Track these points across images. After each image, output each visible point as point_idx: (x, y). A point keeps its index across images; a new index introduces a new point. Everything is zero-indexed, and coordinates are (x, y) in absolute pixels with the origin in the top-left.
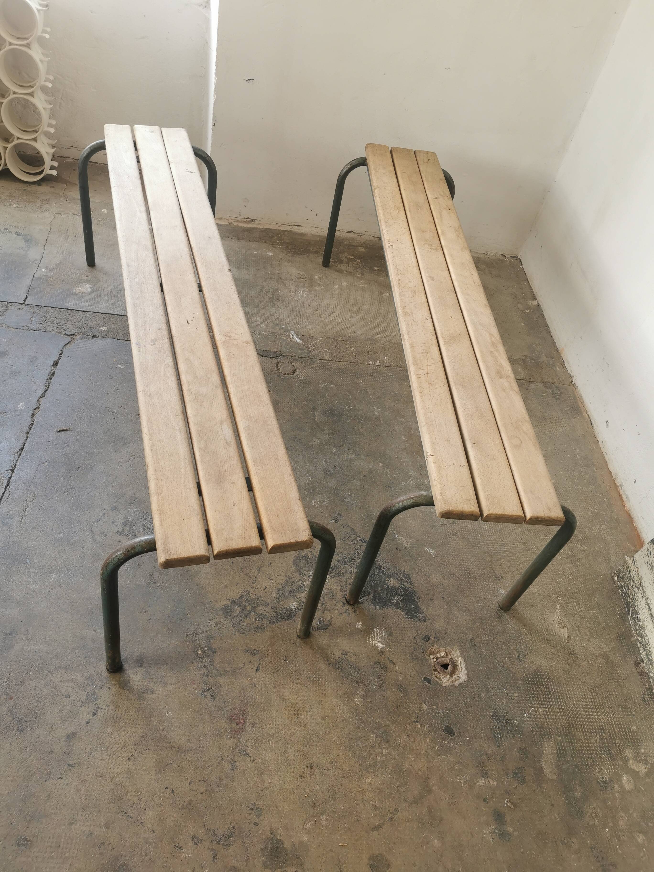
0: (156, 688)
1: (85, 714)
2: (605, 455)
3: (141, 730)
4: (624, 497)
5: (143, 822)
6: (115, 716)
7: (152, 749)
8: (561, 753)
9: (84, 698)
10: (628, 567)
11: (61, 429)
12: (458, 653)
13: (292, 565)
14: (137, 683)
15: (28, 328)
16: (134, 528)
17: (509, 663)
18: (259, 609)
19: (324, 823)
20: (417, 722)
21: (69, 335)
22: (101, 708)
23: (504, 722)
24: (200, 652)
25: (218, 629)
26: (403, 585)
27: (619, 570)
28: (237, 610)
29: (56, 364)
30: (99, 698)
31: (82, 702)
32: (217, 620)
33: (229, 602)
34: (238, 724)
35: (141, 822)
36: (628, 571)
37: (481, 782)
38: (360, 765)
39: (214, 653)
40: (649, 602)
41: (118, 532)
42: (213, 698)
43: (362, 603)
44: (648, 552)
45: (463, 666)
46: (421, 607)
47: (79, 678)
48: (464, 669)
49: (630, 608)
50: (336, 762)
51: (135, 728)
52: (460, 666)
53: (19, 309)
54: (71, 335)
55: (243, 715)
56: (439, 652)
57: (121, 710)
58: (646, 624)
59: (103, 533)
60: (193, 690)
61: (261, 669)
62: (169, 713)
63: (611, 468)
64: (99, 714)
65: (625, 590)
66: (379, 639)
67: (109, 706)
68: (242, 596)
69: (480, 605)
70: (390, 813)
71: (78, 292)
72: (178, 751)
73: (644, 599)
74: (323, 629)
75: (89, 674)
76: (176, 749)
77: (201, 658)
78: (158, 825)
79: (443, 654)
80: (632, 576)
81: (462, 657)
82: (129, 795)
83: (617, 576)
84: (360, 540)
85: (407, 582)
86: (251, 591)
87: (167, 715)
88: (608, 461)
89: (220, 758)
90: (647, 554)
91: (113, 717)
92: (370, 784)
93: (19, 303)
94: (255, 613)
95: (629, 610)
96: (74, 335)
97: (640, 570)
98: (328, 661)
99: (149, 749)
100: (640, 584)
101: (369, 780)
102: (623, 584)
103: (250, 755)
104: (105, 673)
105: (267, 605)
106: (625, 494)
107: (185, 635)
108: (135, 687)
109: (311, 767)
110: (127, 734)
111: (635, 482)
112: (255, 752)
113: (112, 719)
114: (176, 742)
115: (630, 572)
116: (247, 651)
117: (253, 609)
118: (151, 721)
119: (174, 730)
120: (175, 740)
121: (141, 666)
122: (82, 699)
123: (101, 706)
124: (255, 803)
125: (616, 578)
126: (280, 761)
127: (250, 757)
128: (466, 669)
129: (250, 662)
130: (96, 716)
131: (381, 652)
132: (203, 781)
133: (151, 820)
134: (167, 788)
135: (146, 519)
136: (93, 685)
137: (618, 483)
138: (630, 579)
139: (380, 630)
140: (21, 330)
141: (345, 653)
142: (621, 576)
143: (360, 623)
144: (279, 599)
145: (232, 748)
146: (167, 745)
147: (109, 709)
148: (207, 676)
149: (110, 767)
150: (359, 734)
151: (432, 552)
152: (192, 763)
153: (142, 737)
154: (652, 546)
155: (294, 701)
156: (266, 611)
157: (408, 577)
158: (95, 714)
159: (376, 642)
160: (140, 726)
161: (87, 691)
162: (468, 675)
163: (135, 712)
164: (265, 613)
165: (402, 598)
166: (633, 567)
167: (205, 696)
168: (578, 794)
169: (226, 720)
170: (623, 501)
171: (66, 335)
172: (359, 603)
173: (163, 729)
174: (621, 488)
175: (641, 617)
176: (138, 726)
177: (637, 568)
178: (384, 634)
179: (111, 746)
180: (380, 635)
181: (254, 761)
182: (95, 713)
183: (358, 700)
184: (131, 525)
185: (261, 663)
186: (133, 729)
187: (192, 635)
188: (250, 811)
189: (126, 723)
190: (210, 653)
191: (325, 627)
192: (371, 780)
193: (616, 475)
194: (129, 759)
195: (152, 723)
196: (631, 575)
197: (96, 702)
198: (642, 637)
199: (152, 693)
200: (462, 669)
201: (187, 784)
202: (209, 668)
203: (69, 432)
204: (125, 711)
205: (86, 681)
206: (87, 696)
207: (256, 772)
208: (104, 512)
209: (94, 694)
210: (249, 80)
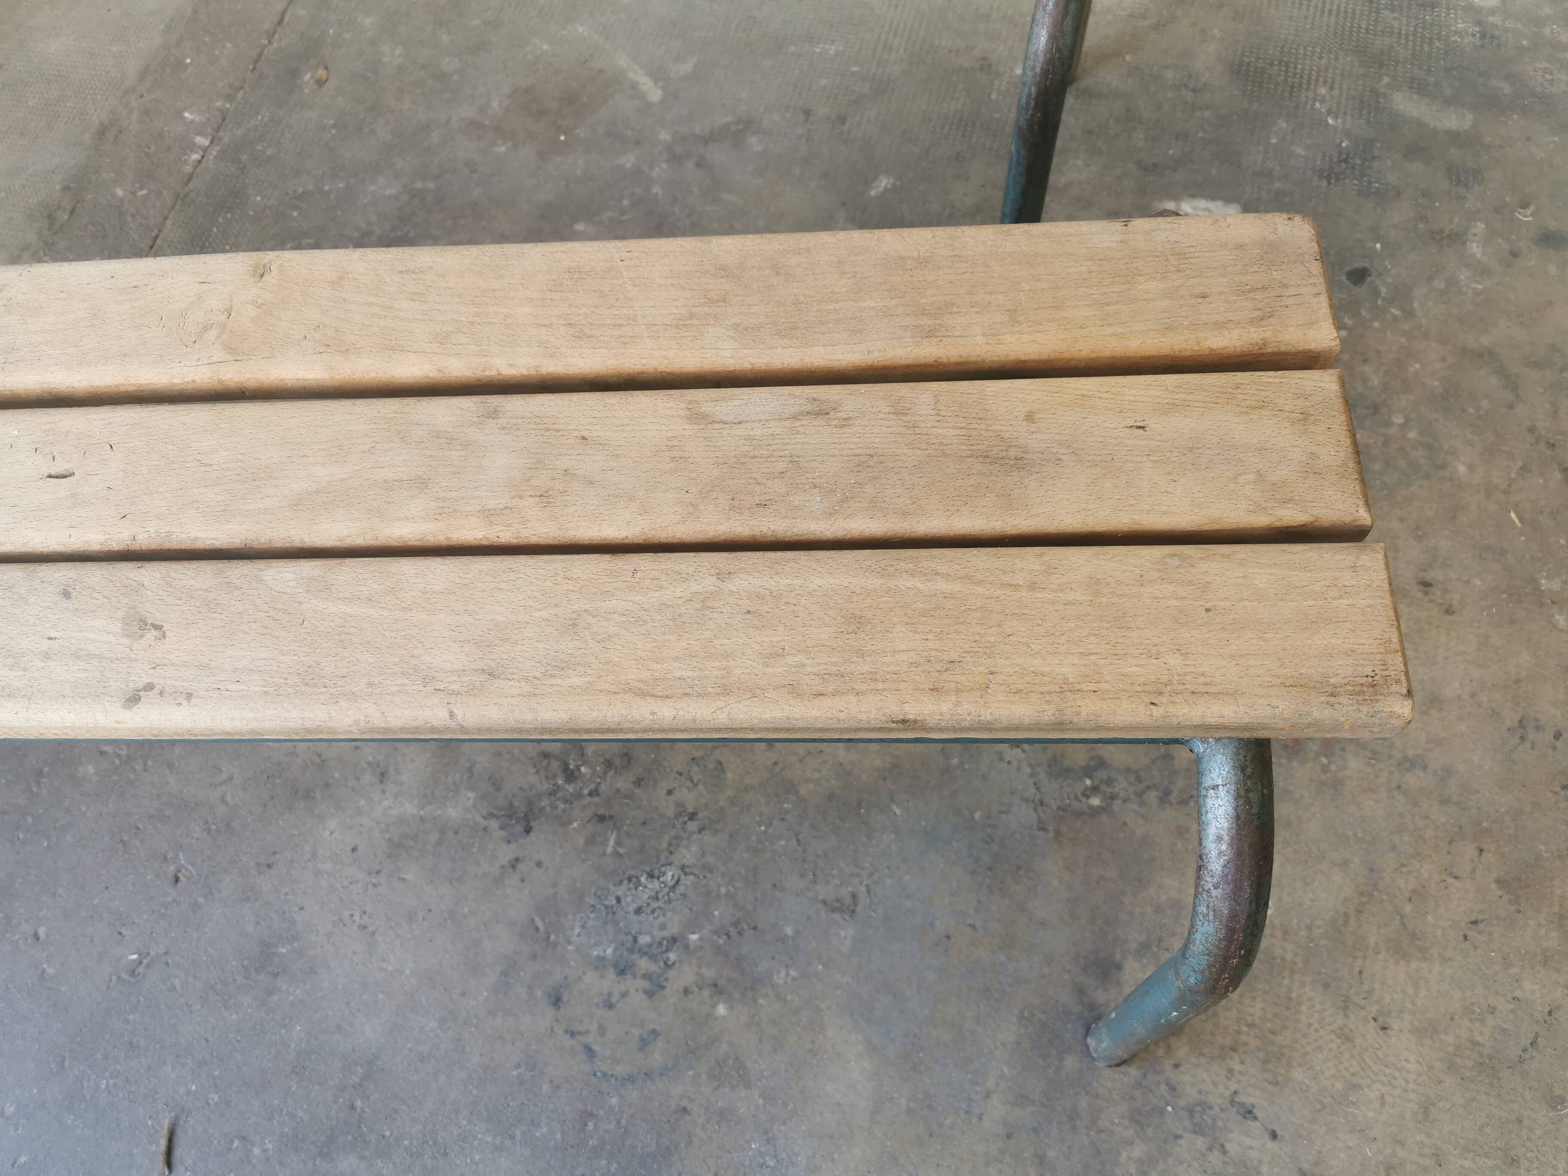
1: (1248, 1142)
3: (1307, 989)
5: (1548, 1009)
6: (1261, 1055)
7: (1359, 962)
8: (1419, 87)
9: (1201, 1143)
11: (161, 1159)
16: (644, 940)
17: (1207, 113)
19: (1556, 585)
22: (1236, 1093)
23: (1344, 165)
24: (1095, 801)
30: (1203, 1097)
31: (1210, 1149)
35: (1550, 1013)
37: (1475, 249)
38: (1427, 477)
39: (1103, 764)
41: (650, 994)
47: (1138, 1151)
50: (1420, 528)
51: (1299, 1004)
57: (1244, 1038)
59: (644, 1044)
64: (1252, 1101)
67: (1230, 1071)
72: (1371, 895)
75: (1126, 1122)
76: (1364, 899)
77: (1113, 799)
78: (1558, 971)
82: (1479, 1038)
89: (1395, 793)
91: (1266, 1061)
92: (1471, 468)
99: (1360, 972)
101: (1463, 469)
107: (1039, 833)
109: (1426, 584)
110: (1316, 1026)
113: (1270, 1066)
114: (1345, 899)
118: (1283, 959)
119: (1312, 900)
120: (1341, 899)
121: (1119, 967)
122: (1203, 1148)
123: (1228, 1093)
124: (1509, 729)
130: (1255, 1111)
132: (1450, 843)
133: (1544, 986)
134: (1465, 937)
135: (618, 900)
136: (1162, 1112)
145: (1370, 758)
146: (1353, 922)
147: (1240, 1073)
148: (1167, 793)
149: (1403, 1083)
152: (1403, 865)
153: (1326, 986)
158: (1250, 1112)
161: (1180, 1132)
163: (1254, 999)
168: (1506, 88)
173: (1309, 928)
176: (1294, 995)
179: (1346, 1074)
182: (1248, 1113)
184: (631, 951)
186: (1304, 1008)
187: (1042, 815)
188: (1528, 745)
189: (1285, 1027)
190: (1101, 774)
192: (1463, 463)
194: (1384, 1029)
195: (1289, 956)
197: (1217, 1109)
201: (1457, 884)
202: (1145, 784)
203: (179, 1132)
204: (1251, 1025)
205: (1150, 1131)
206: (1195, 1132)
207: (1433, 712)
208: (560, 1031)
209: (1191, 1112)
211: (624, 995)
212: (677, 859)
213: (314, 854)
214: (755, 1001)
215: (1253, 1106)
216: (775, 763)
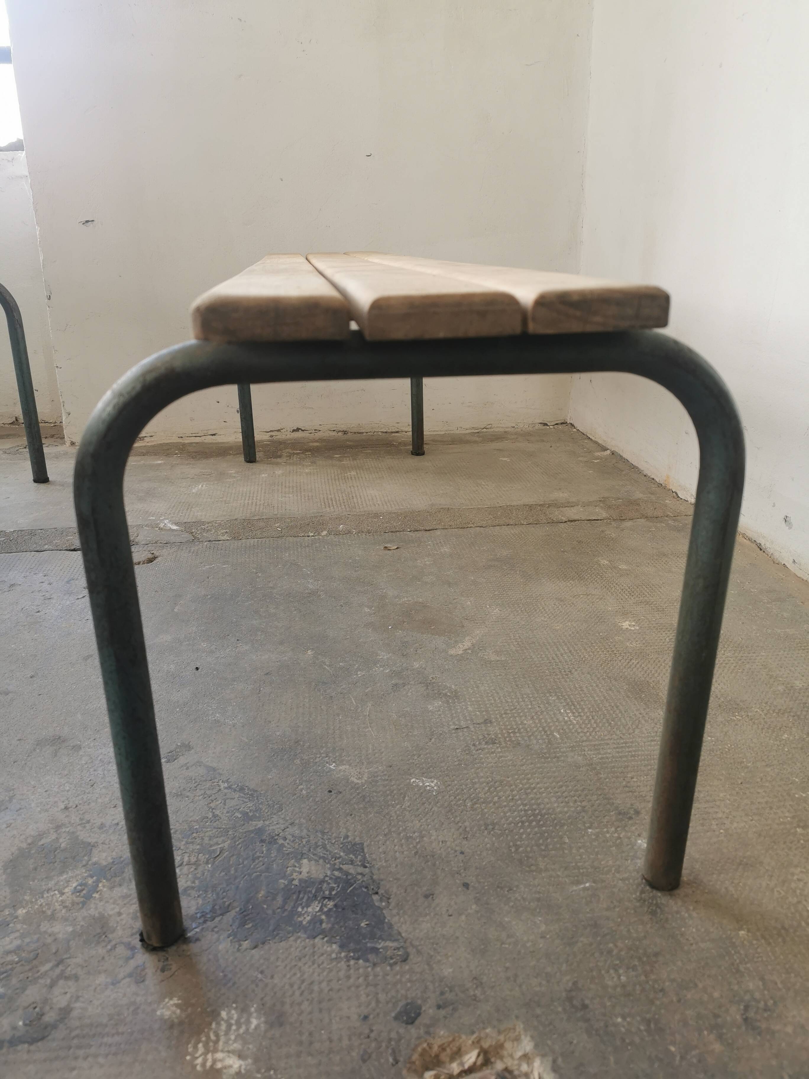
12: (527, 1045)
17: (717, 1047)
26: (340, 869)
43: (198, 940)
46: (394, 920)
56: (458, 1054)
66: (235, 1041)
69: (585, 889)
74: (31, 1042)
79: (472, 1058)
81: (543, 1056)
84: (229, 787)
85: (352, 862)
139: (244, 1010)
143: (174, 1002)
151: (431, 784)
157: (354, 848)
159: (219, 1056)
165: (331, 904)
178: (254, 1022)
180: (239, 1028)
191: (39, 1034)
210: (87, 222)
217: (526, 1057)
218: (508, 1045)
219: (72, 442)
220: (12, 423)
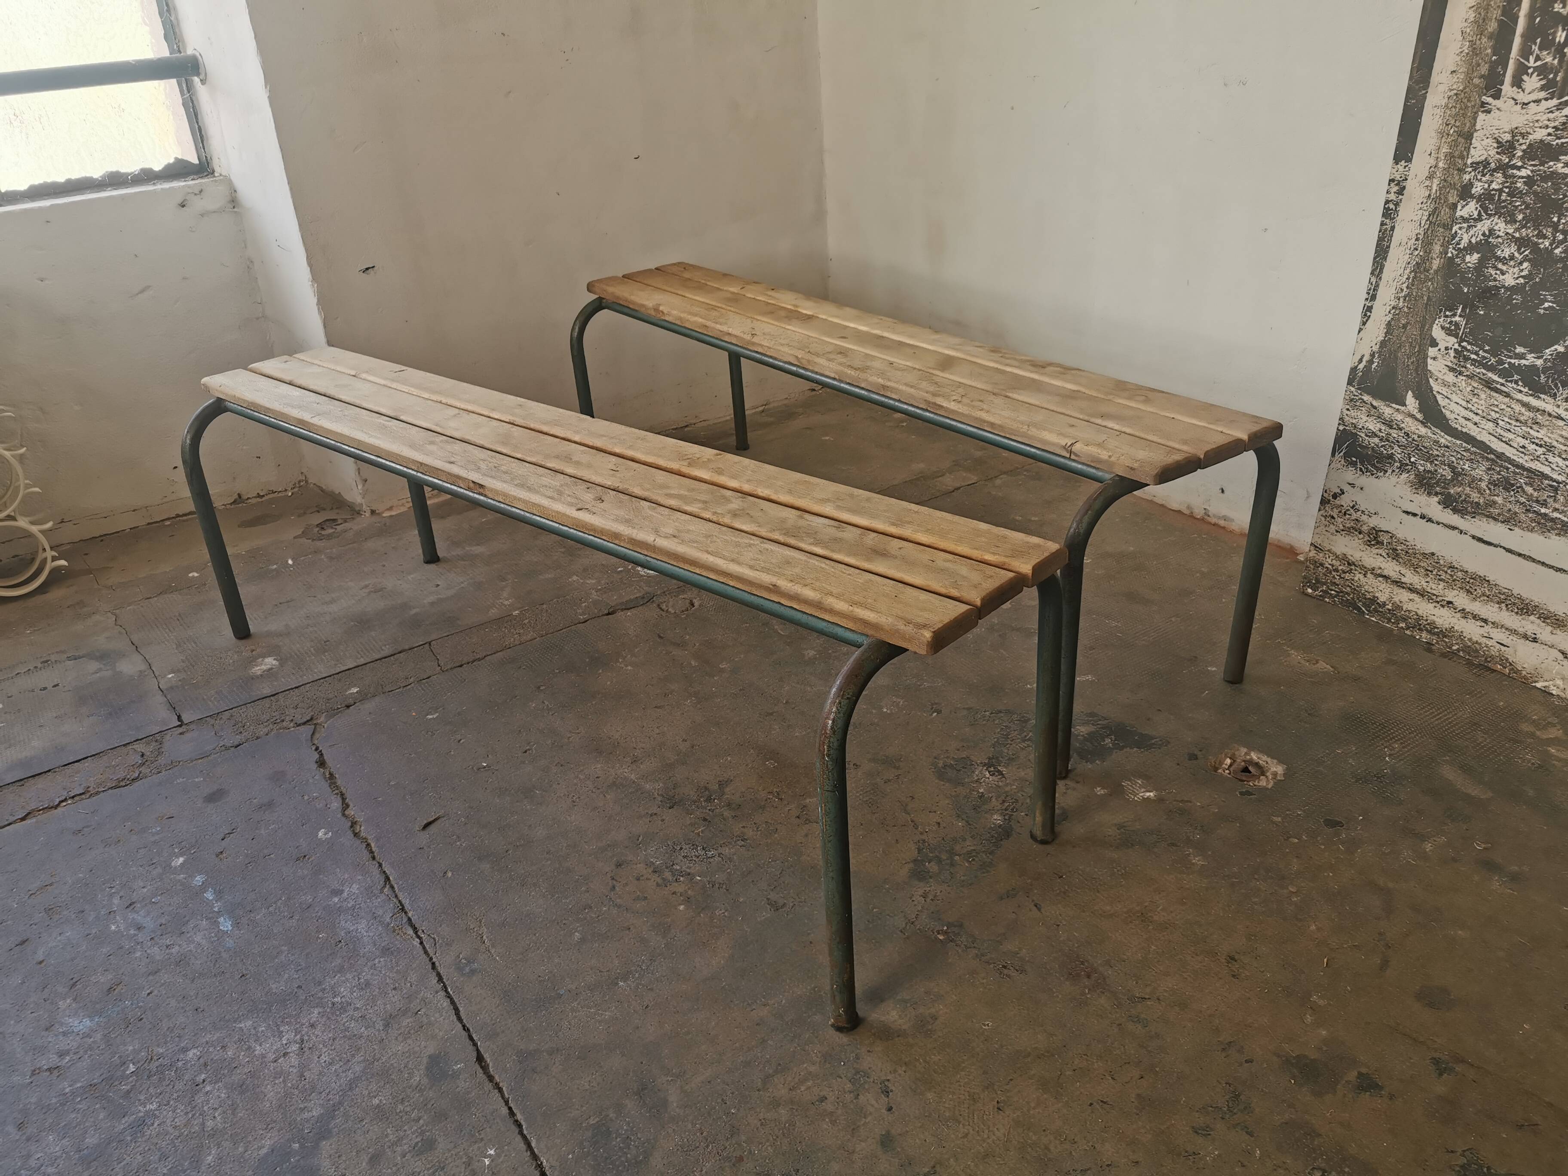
0: (933, 1010)
1: (874, 1102)
2: (1155, 500)
3: (973, 1067)
4: (1222, 523)
5: (1110, 1163)
6: (919, 1076)
7: (1015, 1076)
8: (1467, 770)
9: (849, 1086)
10: (1316, 562)
11: (423, 825)
12: (1244, 750)
13: (942, 783)
14: (900, 1021)
15: (223, 748)
16: (677, 867)
17: (1308, 726)
18: (957, 848)
19: (1321, 1002)
20: (1289, 838)
21: (304, 723)
22: (888, 1080)
23: (1375, 779)
24: (941, 937)
25: (932, 900)
26: (1097, 725)
27: (1305, 577)
28: (933, 867)
29: (321, 763)
30: (869, 1071)
31: (851, 1092)
32: (921, 892)
33: (911, 865)
34: (1089, 977)
35: (1108, 1165)
36: (1318, 567)
37: (1428, 847)
38: (1285, 919)
39: (961, 926)
40: (1379, 571)
41: (658, 885)
42: (1022, 971)
43: (1075, 769)
44: (1328, 519)
45: (1265, 758)
46: (1146, 732)
47: (813, 1069)
48: (1269, 760)
49: (1360, 604)
50: (1255, 936)
51: (962, 1070)
52: (1261, 762)
53: (181, 734)
54: (308, 721)
55: (1082, 963)
56: (1221, 763)
57: (917, 1064)
58: (1396, 599)
59: (637, 899)
60: (985, 981)
61: (1042, 905)
62: (987, 1023)
63: (1175, 506)
64: (894, 1089)
65: (1333, 592)
66: (1141, 789)
67: (895, 1071)
68: (920, 850)
69: (1208, 694)
70: (1378, 941)
71: (259, 673)
72: (1053, 1055)
73: (1369, 575)
74: (1064, 820)
75: (819, 1055)
76: (1046, 1054)
77: (951, 941)
78: (1134, 1152)
79: (1228, 761)
80: (1330, 567)
81: (1253, 751)
82: (1052, 1148)
83: (1308, 587)
84: (992, 713)
85: (1100, 720)
86: (924, 837)
87: (987, 1027)
88: (1164, 502)
89: (1115, 1026)
90: (1328, 523)
91: (918, 1080)
92: (1319, 929)
93: (175, 727)
94: (959, 855)
95: (1359, 609)
96: (312, 719)
97: (1334, 549)
98: (1111, 846)
99: (1011, 1080)
100: (1349, 564)
101: (1313, 927)
102: (1324, 588)
103: (1147, 997)
104: (843, 1039)
105: (964, 840)
106: (1219, 518)
107: (899, 932)
108: (904, 1027)
109: (1233, 958)
110: (962, 1084)
111: (1223, 491)
112: (1148, 990)
113: (919, 1083)
114: (1036, 1048)
115: (1322, 565)
116: (1002, 899)
117: (952, 853)
118: (973, 1048)
119: (1017, 1038)
120: (1033, 1046)
121: (885, 999)
122: (847, 1089)
123: (884, 1078)
124: (1219, 1041)
125: (1310, 591)
126: (1189, 979)
127: (1149, 999)
128: (1272, 758)
129: (1019, 906)
130: (891, 1094)
131: (1160, 800)
132: (1125, 1063)
133: (1117, 1153)
134: (1091, 1104)
135: (681, 849)
136: (842, 1063)
137: (1199, 513)
138: (1330, 573)
139: (1130, 780)
140: (213, 756)
141: (1120, 826)
142: (1314, 582)
143: (1098, 789)
144: (970, 824)
145: (1115, 1005)
146: (1030, 1059)
147: (900, 1075)
148: (983, 955)
149: (986, 1136)
150: (1243, 891)
151: (1089, 677)
152: (1086, 1055)
153: (985, 1073)
154: (1327, 508)
155: (1125, 910)
156: (970, 845)
157: (1092, 715)
159: (1142, 794)
160: (966, 1063)
161: (842, 1075)
162: (1280, 762)
163: (939, 1053)
164: (973, 848)
165: (1113, 737)
166: (1321, 555)
167: (1009, 976)
168: (1531, 793)
169: (1067, 983)
170: (1224, 528)
171: (299, 725)
172: (1070, 771)
173: (1002, 1046)
174: (1209, 516)
175: (1382, 598)
176: (963, 1065)
177: (1328, 551)
178: (1140, 782)
179: (957, 1112)
180: (1135, 785)
181: (1159, 999)
182: (887, 1092)
183: (1198, 861)
184: (667, 868)
185: (1035, 898)
186: (963, 1073)
187: (908, 927)
188: (1224, 1054)
189: (943, 1074)
190: (956, 930)
191: (1065, 816)
192: (1316, 925)
193: (1188, 507)
194: (999, 1109)
195: (978, 1050)
196: (1327, 567)
197: (872, 1080)
198: (1404, 620)
199: (935, 1018)
200: (1267, 763)
201: (1111, 1081)
202: (975, 945)
203: (439, 821)
204: (925, 1061)
205: (828, 1066)
206: (850, 1081)
207: (1177, 1008)
208: (609, 875)
209: (857, 1072)
210: (367, 269)
211: (648, 879)
212: (720, 850)
213: (582, 771)
214: (699, 913)
215: (892, 1091)
216: (801, 843)
217: (1246, 754)
218: (1236, 753)
219: (372, 510)
220: (234, 502)
